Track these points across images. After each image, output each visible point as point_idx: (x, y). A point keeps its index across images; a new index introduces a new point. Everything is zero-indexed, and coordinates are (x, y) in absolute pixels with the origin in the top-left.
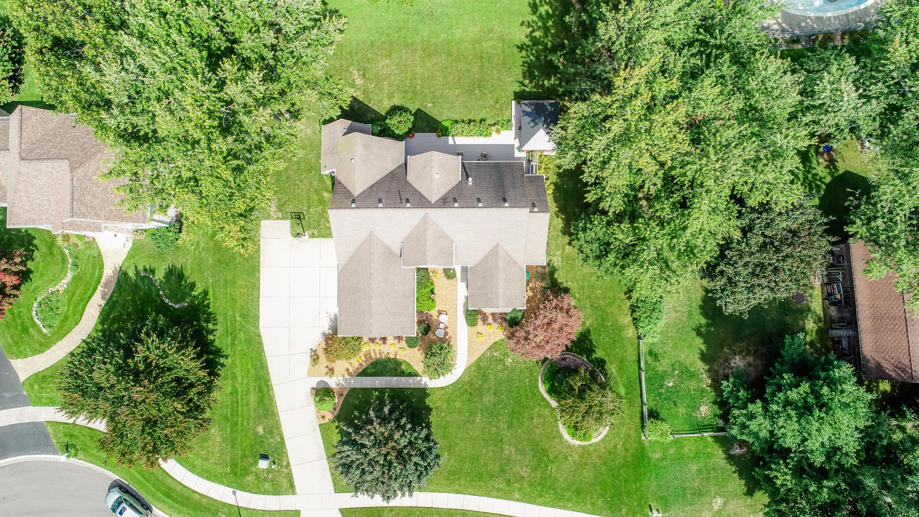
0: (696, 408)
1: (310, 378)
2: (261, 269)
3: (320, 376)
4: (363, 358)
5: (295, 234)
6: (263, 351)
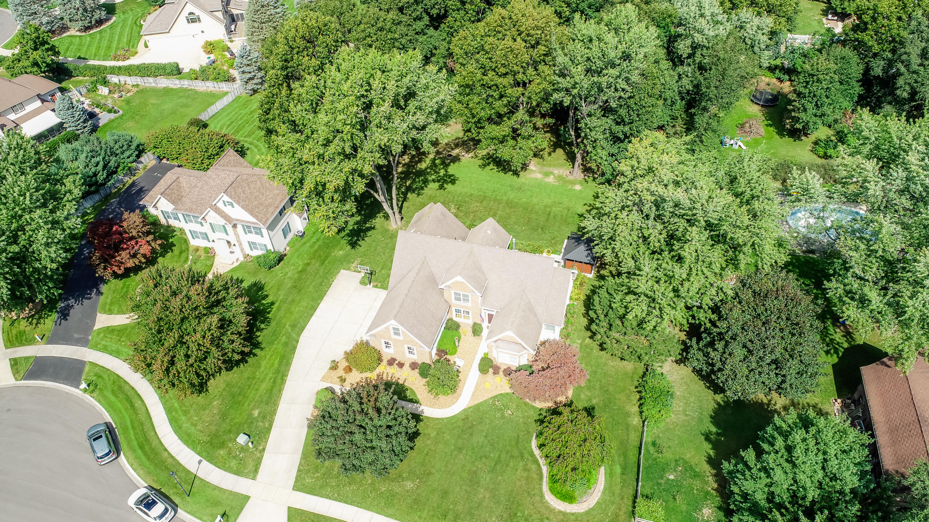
0: (698, 509)
1: (321, 382)
2: (325, 298)
3: (331, 383)
4: (374, 377)
5: (363, 283)
6: (294, 353)
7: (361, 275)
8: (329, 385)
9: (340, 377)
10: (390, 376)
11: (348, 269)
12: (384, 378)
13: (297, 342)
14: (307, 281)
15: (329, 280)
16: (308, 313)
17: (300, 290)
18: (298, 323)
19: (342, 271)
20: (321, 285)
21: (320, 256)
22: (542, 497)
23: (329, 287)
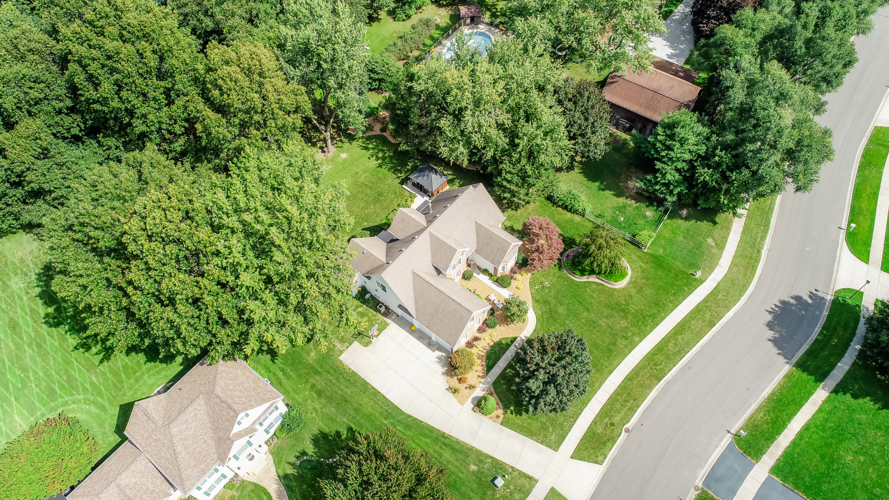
0: (645, 217)
3: (469, 398)
4: (479, 361)
5: (367, 344)
6: (421, 422)
7: (356, 344)
8: (470, 400)
9: (466, 388)
10: (483, 350)
11: (341, 352)
12: (483, 354)
13: (410, 416)
14: (336, 393)
15: (346, 372)
16: (379, 400)
17: (346, 401)
18: (387, 411)
19: (341, 358)
20: (349, 381)
21: (308, 374)
22: (615, 289)
23: (356, 374)
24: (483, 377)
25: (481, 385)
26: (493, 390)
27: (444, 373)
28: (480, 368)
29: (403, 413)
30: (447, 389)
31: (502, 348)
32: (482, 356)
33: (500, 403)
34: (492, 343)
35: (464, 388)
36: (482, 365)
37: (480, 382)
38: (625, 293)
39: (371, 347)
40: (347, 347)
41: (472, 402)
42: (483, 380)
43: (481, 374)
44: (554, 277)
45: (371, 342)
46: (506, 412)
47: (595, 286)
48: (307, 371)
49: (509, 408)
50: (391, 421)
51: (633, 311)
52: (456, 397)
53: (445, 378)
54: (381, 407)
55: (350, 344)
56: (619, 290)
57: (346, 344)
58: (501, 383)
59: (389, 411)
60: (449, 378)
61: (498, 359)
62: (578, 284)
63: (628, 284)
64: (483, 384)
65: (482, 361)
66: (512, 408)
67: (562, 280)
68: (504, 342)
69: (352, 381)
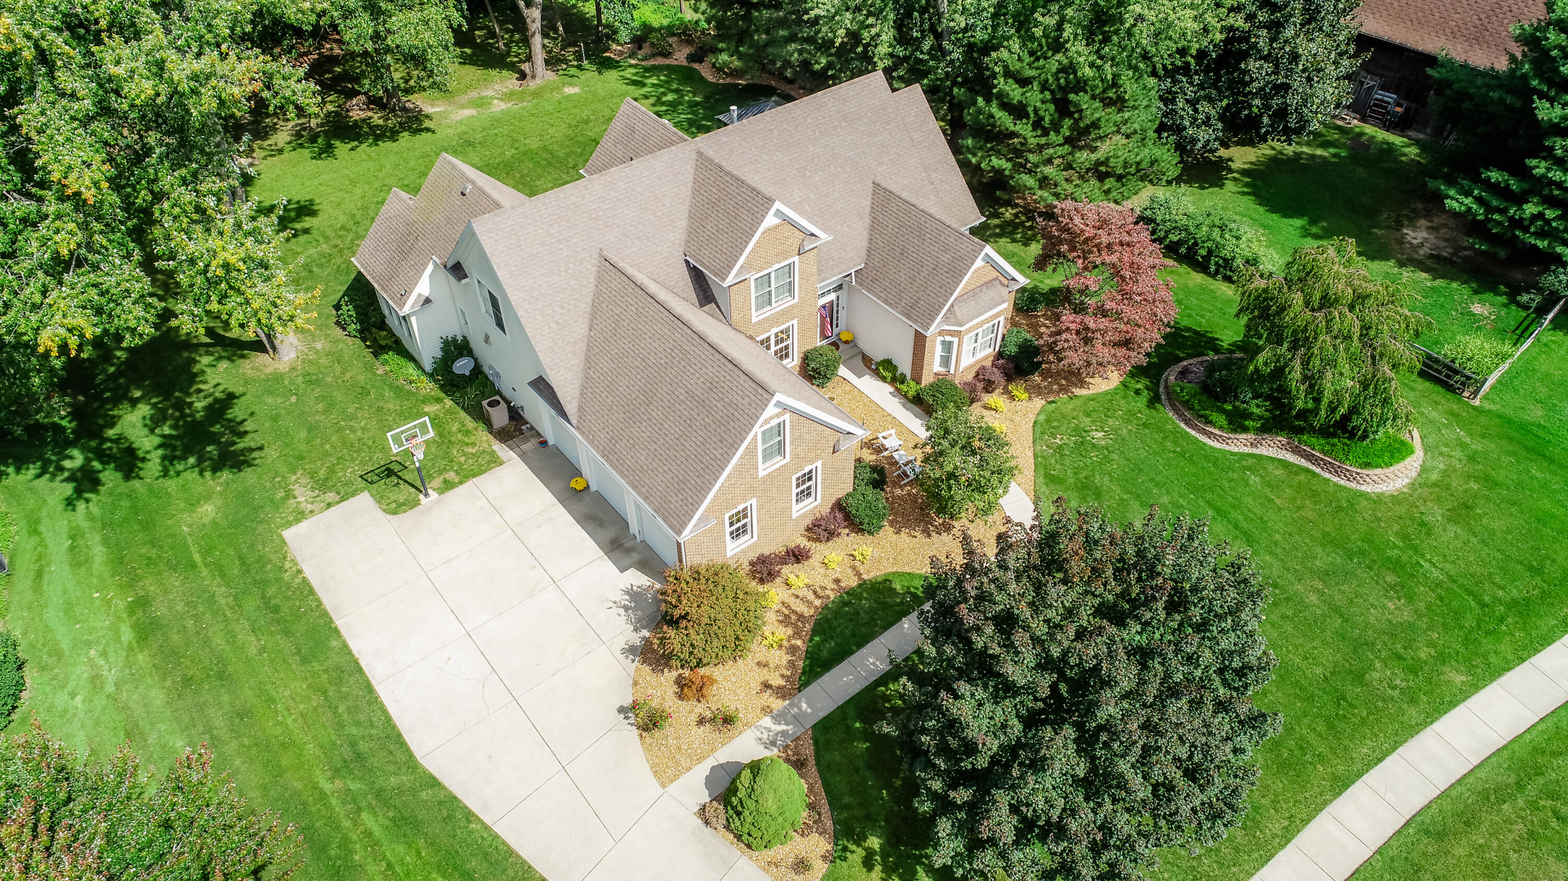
1: (674, 788)
2: (339, 623)
3: (700, 760)
4: (783, 633)
5: (396, 509)
6: (469, 815)
7: (364, 501)
8: (702, 770)
9: (701, 722)
10: (811, 596)
11: (300, 516)
12: (807, 611)
13: (433, 782)
14: (206, 641)
15: (278, 580)
16: (345, 697)
17: (222, 676)
18: (353, 745)
19: (287, 534)
20: (276, 609)
21: (150, 562)
22: (1362, 494)
23: (312, 592)
24: (782, 693)
25: (767, 721)
26: (808, 751)
27: (631, 650)
28: (780, 658)
29: (411, 763)
30: (621, 710)
31: (885, 606)
32: (801, 616)
33: (825, 809)
34: (853, 582)
35: (694, 717)
36: (793, 650)
37: (766, 710)
38: (1402, 510)
39: (407, 518)
40: (329, 505)
41: (710, 782)
42: (778, 704)
43: (777, 681)
44: (1128, 421)
45: (417, 503)
46: (841, 855)
47: (1279, 472)
48: (153, 553)
49: (859, 840)
50: (354, 786)
51: (1436, 573)
52: (648, 749)
53: (633, 666)
54: (340, 726)
55: (343, 499)
56: (1378, 500)
57: (331, 496)
58: (849, 729)
59: (363, 746)
60: (647, 669)
61: (862, 641)
62: (1215, 458)
63: (1412, 486)
64: (779, 718)
65: (797, 634)
66: (874, 842)
67: (1158, 437)
68: (898, 586)
69: (285, 611)
